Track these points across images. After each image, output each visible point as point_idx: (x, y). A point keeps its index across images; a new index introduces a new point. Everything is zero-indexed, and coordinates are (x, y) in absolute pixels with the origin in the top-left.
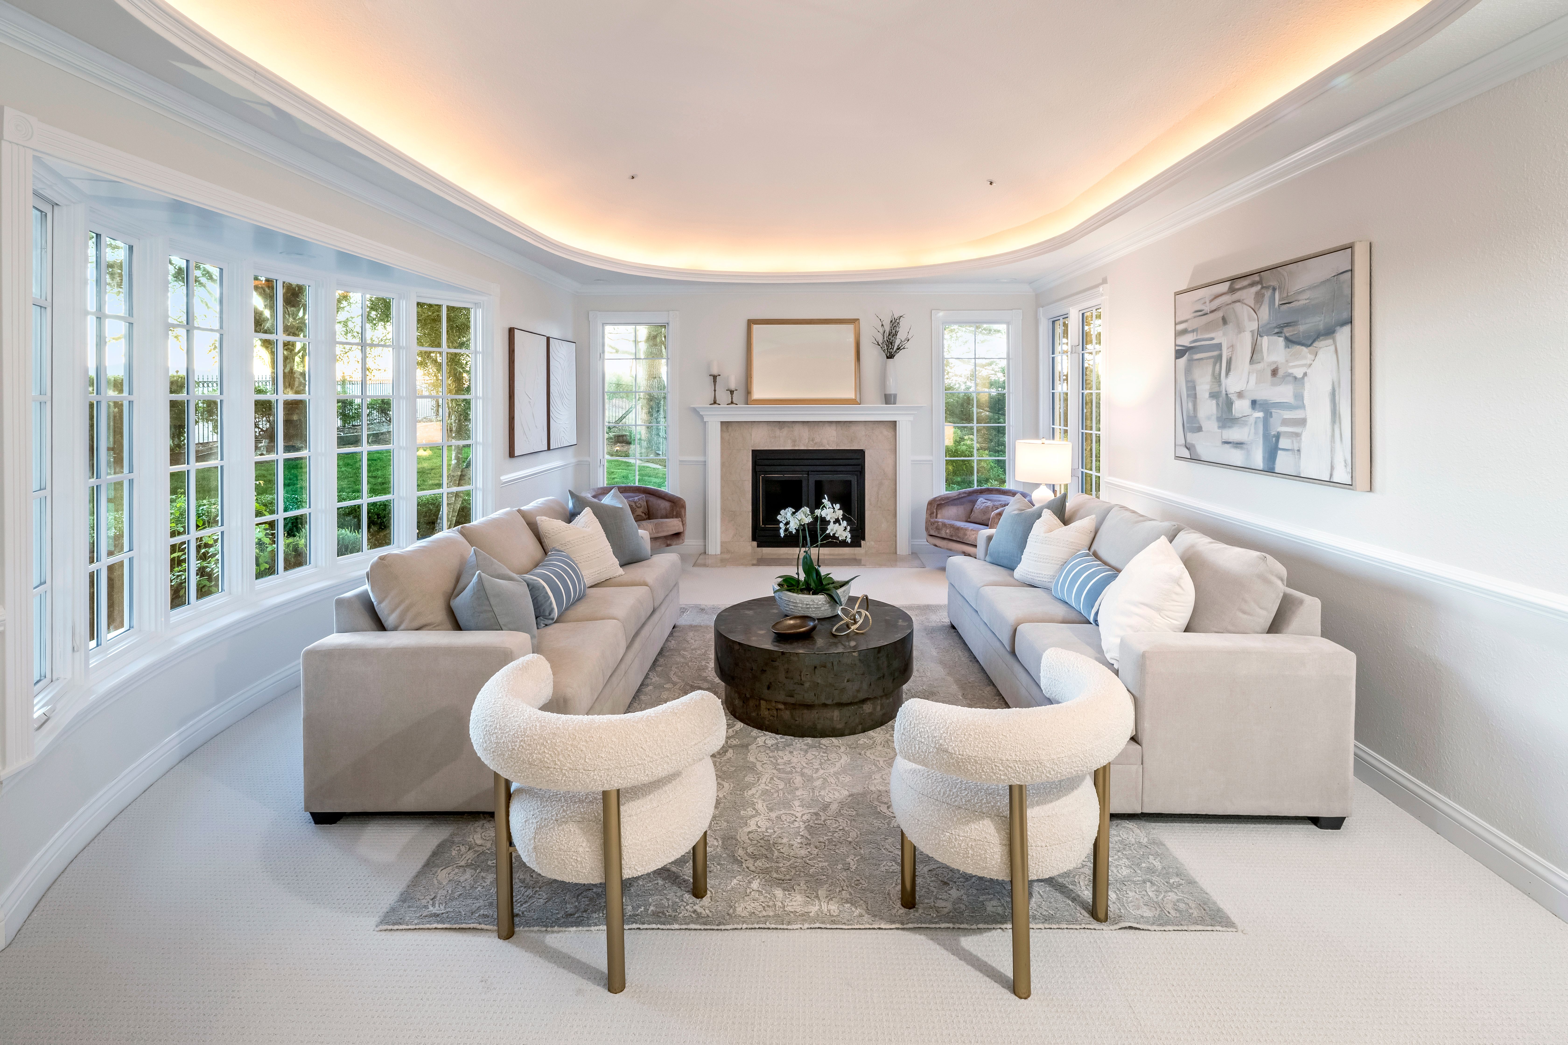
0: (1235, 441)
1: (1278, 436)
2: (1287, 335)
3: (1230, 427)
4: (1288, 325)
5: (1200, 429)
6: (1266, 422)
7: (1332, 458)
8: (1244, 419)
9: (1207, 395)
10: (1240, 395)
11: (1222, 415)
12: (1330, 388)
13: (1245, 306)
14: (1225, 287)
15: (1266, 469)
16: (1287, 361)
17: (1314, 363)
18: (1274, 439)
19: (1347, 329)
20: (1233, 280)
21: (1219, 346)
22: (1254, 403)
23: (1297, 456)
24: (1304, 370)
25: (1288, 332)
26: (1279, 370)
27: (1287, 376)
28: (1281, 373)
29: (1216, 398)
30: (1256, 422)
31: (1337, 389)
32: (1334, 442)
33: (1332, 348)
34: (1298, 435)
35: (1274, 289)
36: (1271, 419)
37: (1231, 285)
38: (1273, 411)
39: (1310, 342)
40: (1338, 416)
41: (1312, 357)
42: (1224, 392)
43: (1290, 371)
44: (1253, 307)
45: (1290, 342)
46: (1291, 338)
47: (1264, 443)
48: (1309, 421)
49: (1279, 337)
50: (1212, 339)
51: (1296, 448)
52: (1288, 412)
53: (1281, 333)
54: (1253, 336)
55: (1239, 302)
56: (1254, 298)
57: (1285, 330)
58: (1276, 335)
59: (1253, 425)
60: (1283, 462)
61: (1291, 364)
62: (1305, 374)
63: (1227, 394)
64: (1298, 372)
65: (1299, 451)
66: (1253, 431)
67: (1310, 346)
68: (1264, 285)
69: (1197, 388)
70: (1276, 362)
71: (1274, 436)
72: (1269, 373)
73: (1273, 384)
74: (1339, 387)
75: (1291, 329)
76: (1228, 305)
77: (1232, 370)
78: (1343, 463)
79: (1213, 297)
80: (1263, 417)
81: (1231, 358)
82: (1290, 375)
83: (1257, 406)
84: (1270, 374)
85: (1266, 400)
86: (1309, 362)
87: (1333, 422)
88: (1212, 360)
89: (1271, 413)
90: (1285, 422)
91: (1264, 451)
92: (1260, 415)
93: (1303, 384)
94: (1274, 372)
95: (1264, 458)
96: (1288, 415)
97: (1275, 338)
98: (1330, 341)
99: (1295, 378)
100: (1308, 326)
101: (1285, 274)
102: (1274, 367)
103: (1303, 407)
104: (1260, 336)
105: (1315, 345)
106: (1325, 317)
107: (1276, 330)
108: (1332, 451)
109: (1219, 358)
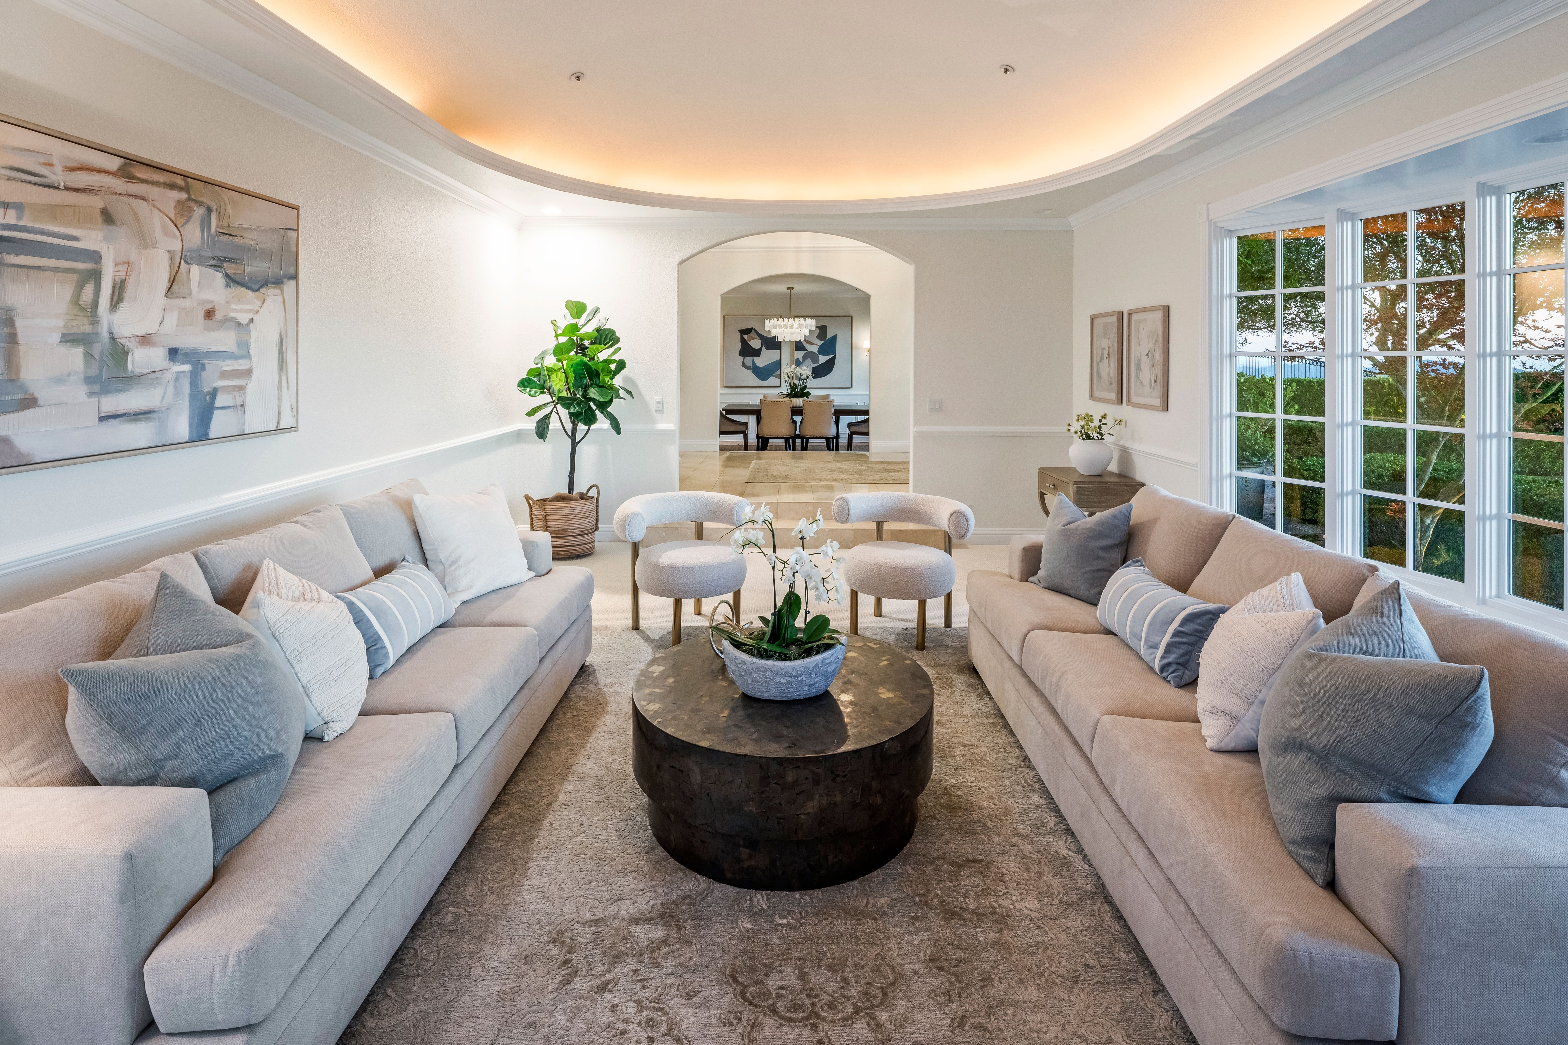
0: (132, 411)
1: (214, 393)
2: (229, 272)
3: (119, 391)
4: (230, 260)
5: (29, 402)
6: (195, 378)
7: (279, 406)
8: (152, 375)
9: (56, 338)
10: (145, 340)
11: (101, 371)
12: (277, 337)
13: (156, 210)
14: (114, 163)
15: (195, 439)
16: (227, 303)
17: (261, 310)
18: (208, 397)
19: (292, 283)
20: (130, 161)
21: (96, 257)
22: (173, 353)
23: (240, 412)
24: (250, 316)
25: (230, 268)
26: (216, 312)
27: (227, 320)
28: (219, 315)
29: (84, 344)
30: (176, 379)
31: (284, 339)
32: (281, 391)
33: (280, 298)
34: (241, 388)
35: (209, 210)
36: (203, 373)
37: (125, 165)
38: (206, 362)
39: (256, 287)
40: (285, 364)
41: (259, 303)
42: (105, 334)
43: (232, 315)
44: (173, 219)
45: (231, 280)
46: (233, 276)
47: (190, 405)
48: (254, 371)
49: (217, 271)
50: (75, 239)
51: (239, 403)
52: (230, 363)
53: (220, 267)
54: (172, 259)
55: (145, 200)
56: (175, 207)
57: (226, 265)
58: (212, 267)
59: (172, 383)
60: (219, 424)
61: (234, 307)
62: (251, 320)
63: (113, 339)
64: (243, 318)
65: (242, 405)
66: (171, 390)
67: (257, 291)
68: (193, 197)
69: (18, 323)
70: (211, 302)
71: (208, 393)
72: (201, 314)
73: (207, 329)
74: (286, 336)
75: (233, 266)
76: (116, 193)
77: (126, 300)
78: (290, 409)
79: (76, 165)
80: (191, 371)
81: (123, 282)
82: (232, 319)
83: (180, 356)
84: (202, 316)
85: (195, 349)
86: (257, 308)
87: (281, 370)
88: (75, 277)
89: (203, 365)
90: (224, 375)
91: (191, 417)
92: (187, 368)
93: (249, 331)
94: (209, 314)
95: (191, 425)
96: (228, 366)
97: (211, 271)
98: (278, 291)
99: (239, 324)
100: (256, 269)
101: (226, 199)
102: (209, 306)
103: (248, 356)
104: (186, 262)
105: (262, 290)
106: (273, 265)
107: (212, 262)
108: (280, 399)
109: (96, 276)
